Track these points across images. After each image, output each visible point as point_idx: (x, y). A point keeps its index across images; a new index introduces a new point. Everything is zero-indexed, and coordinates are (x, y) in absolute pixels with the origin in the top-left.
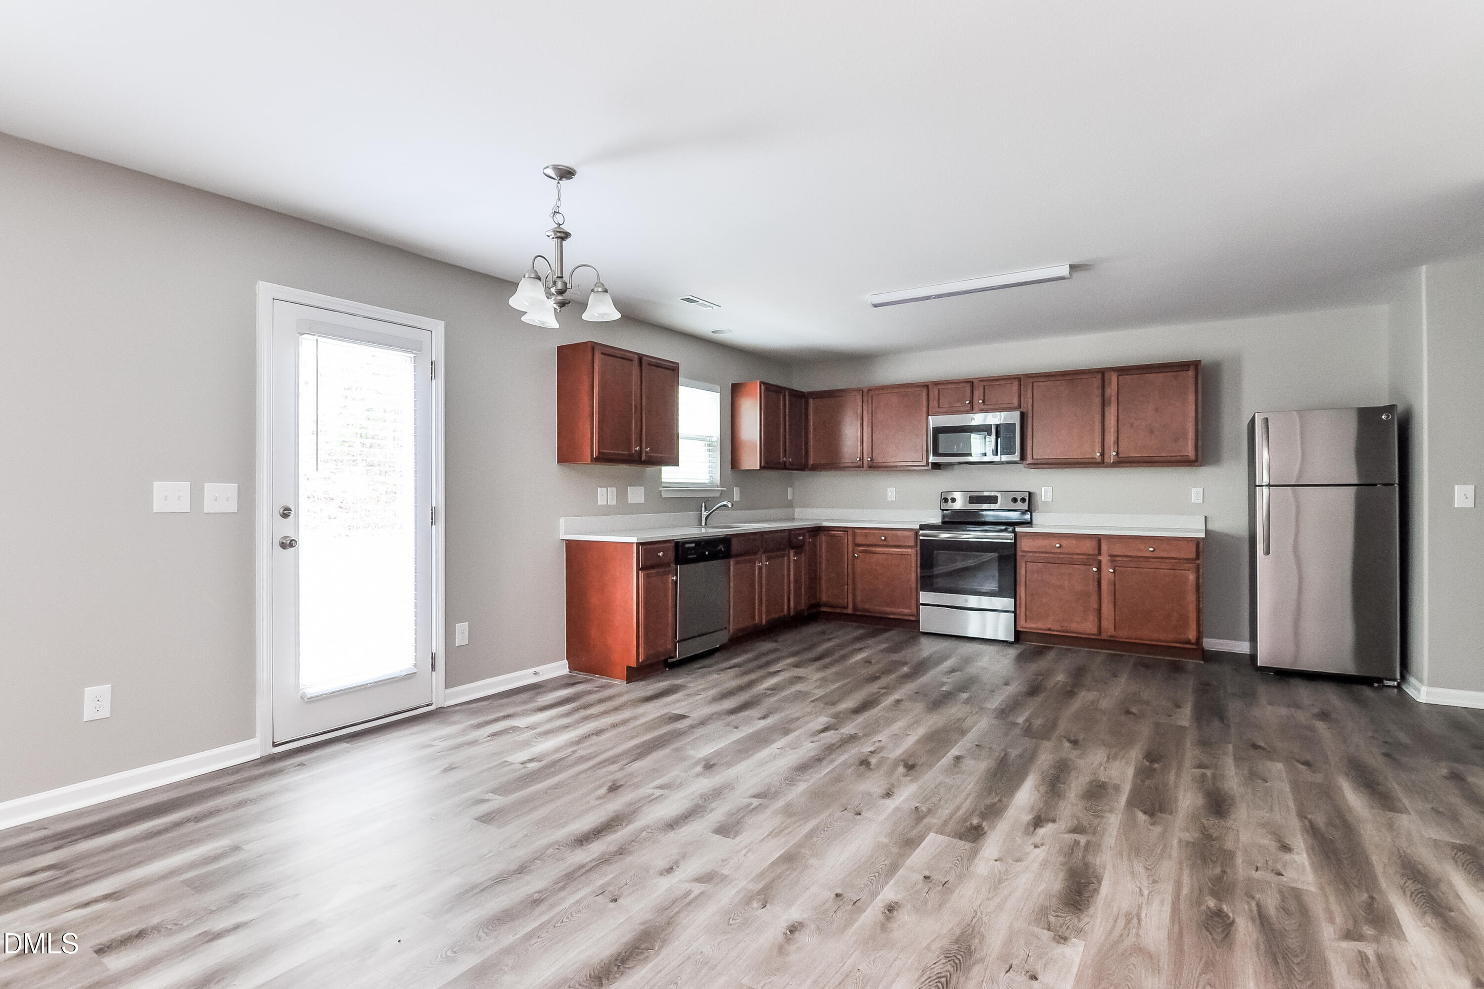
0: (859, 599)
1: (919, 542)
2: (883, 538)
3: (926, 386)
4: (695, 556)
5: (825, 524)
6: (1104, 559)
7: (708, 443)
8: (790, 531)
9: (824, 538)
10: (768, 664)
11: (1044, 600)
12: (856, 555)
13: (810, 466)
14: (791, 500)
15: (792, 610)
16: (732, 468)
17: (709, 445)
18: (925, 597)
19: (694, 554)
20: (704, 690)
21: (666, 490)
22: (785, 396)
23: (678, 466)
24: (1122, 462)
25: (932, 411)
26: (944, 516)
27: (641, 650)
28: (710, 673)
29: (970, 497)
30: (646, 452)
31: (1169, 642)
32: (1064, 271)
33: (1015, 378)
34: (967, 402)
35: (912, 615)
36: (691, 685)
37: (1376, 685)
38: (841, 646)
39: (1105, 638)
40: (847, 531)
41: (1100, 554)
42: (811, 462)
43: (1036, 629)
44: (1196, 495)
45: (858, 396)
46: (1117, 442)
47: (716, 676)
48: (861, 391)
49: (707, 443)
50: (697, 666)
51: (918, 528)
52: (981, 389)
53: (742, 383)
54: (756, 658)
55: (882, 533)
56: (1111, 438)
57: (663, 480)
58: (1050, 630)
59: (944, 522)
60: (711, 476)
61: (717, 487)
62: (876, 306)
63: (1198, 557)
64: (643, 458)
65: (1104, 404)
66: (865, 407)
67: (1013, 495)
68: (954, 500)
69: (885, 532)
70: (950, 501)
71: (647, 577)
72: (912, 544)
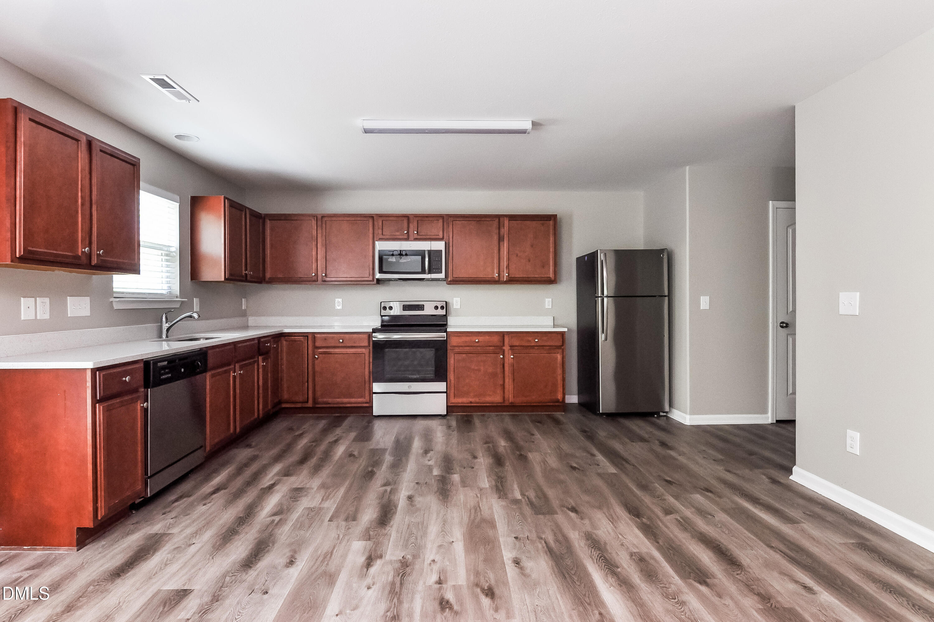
0: (318, 394)
1: (371, 343)
2: (341, 341)
3: (372, 217)
4: (170, 375)
5: (286, 331)
6: (506, 348)
7: (167, 253)
8: (259, 339)
9: (284, 343)
10: (256, 477)
11: (467, 381)
12: (317, 356)
13: (267, 279)
14: (245, 310)
15: (261, 412)
16: (191, 279)
17: (167, 255)
18: (377, 387)
19: (167, 373)
20: (196, 534)
21: (119, 301)
22: (246, 214)
23: (140, 274)
24: (511, 281)
25: (376, 238)
26: (383, 321)
27: (101, 504)
28: (192, 506)
29: (403, 305)
30: (99, 255)
31: (546, 403)
32: (528, 125)
33: (441, 217)
34: (405, 232)
35: (366, 403)
36: (175, 531)
37: (656, 416)
38: (316, 441)
39: (508, 405)
40: (308, 336)
41: (504, 345)
42: (268, 275)
43: (462, 403)
44: (548, 303)
45: (313, 221)
46: (508, 267)
47: (202, 509)
48: (315, 216)
49: (164, 252)
50: (172, 497)
51: (372, 331)
52: (415, 223)
53: (200, 197)
54: (239, 471)
55: (341, 337)
56: (504, 263)
57: (114, 290)
58: (471, 402)
59: (382, 326)
60: (169, 287)
61: (177, 297)
62: (366, 131)
63: (563, 345)
64: (94, 261)
65: (500, 239)
66: (319, 231)
67: (435, 304)
68: (391, 308)
69: (343, 335)
70: (388, 309)
71: (107, 411)
72: (366, 344)
